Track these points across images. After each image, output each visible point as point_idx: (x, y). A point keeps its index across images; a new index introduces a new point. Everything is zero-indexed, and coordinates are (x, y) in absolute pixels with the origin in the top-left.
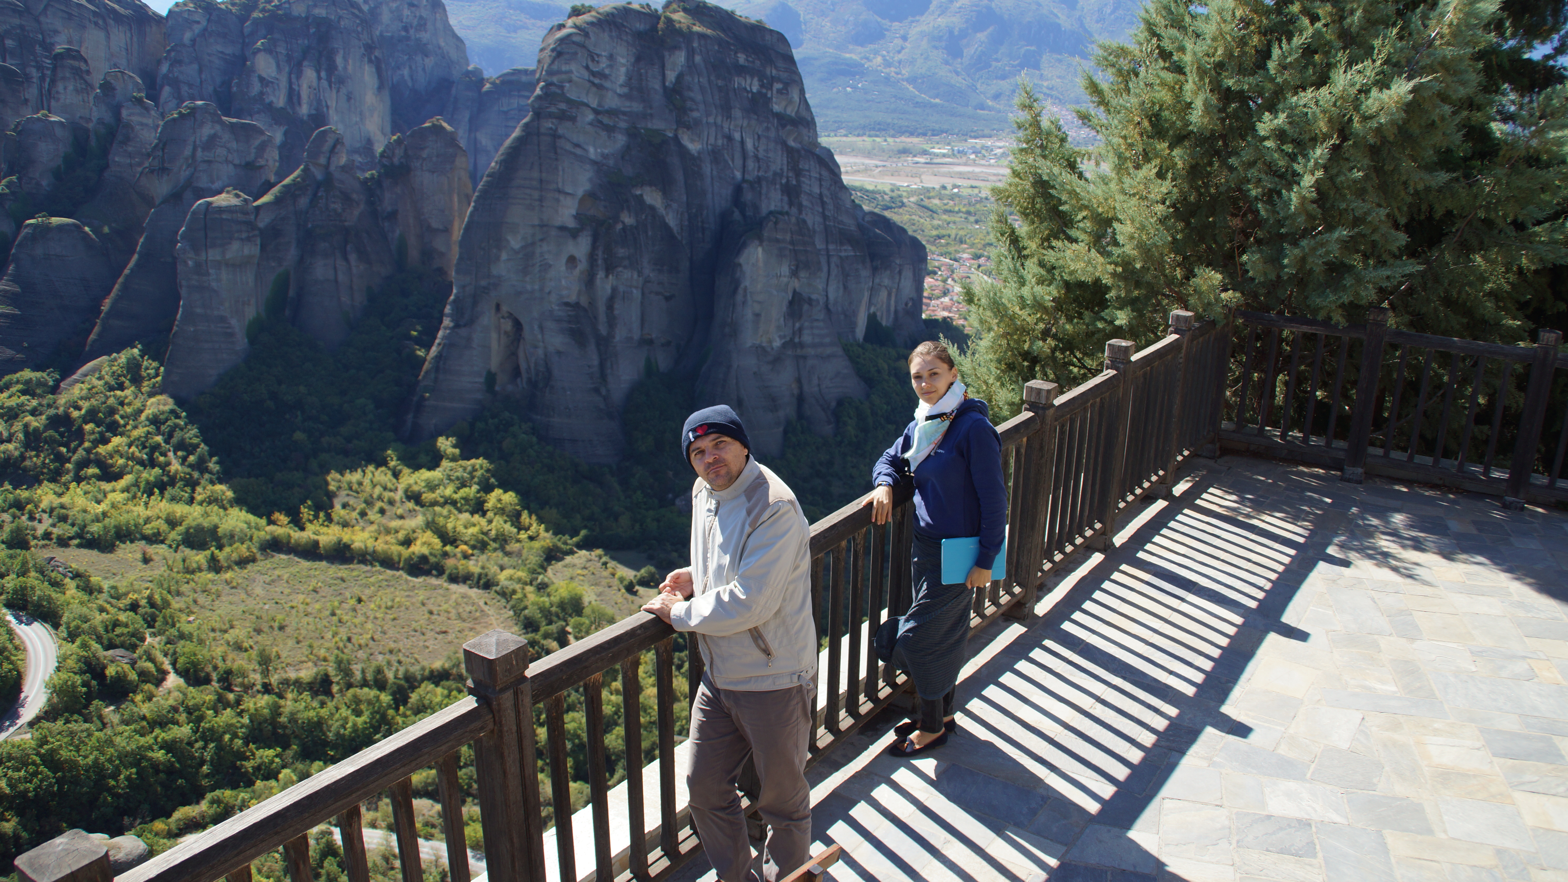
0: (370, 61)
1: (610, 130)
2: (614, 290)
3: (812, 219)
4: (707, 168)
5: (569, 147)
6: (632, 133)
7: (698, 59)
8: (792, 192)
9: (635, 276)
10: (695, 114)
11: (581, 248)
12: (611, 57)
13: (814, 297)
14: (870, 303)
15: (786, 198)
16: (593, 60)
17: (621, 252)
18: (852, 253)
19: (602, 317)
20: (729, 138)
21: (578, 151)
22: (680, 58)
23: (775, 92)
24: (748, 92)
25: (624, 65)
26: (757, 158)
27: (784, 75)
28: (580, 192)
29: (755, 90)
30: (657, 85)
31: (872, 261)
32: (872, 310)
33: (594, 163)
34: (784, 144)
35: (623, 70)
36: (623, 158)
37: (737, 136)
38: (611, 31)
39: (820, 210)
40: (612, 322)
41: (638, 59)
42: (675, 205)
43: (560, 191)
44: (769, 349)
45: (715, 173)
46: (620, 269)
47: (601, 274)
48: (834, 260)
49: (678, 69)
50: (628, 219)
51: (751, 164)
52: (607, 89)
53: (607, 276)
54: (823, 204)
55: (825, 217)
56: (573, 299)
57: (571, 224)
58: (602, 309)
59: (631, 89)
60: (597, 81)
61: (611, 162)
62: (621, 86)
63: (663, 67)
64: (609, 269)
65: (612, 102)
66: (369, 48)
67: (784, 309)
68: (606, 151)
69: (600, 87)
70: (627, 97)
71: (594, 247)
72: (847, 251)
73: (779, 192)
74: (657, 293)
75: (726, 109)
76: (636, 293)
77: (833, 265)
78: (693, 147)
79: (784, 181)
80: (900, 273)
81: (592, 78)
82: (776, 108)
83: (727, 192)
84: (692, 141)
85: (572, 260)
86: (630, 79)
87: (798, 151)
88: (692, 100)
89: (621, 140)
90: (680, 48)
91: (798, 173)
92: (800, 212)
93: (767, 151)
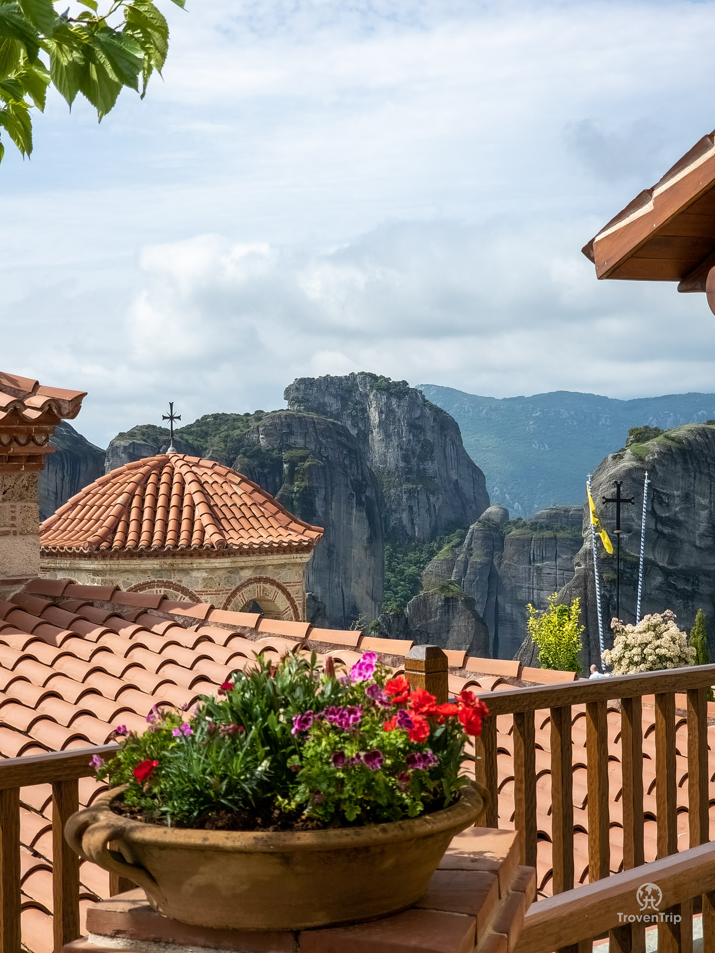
0: (359, 503)
12: (687, 498)
16: (661, 502)
52: (682, 541)
60: (666, 531)
65: (689, 559)
66: (359, 487)
69: (671, 539)
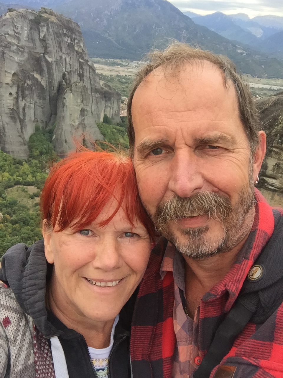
1: (23, 52)
2: (25, 104)
3: (88, 85)
4: (54, 66)
5: (8, 57)
6: (30, 53)
7: (51, 30)
8: (81, 76)
9: (32, 100)
10: (50, 49)
11: (14, 90)
13: (88, 109)
14: (105, 112)
15: (79, 78)
17: (27, 92)
18: (99, 96)
19: (21, 113)
20: (61, 57)
21: (12, 58)
22: (45, 29)
23: (75, 43)
24: (67, 42)
25: (26, 30)
26: (70, 64)
27: (78, 38)
28: (13, 72)
29: (69, 41)
30: (37, 38)
31: (105, 98)
32: (105, 113)
33: (17, 63)
34: (78, 60)
35: (26, 32)
36: (27, 61)
37: (63, 57)
38: (21, 18)
39: (90, 82)
40: (24, 115)
41: (31, 29)
42: (44, 78)
43: (6, 71)
44: (74, 125)
45: (57, 68)
46: (27, 98)
47: (20, 99)
48: (94, 98)
49: (44, 33)
50: (29, 82)
51: (68, 66)
53: (22, 100)
54: (90, 80)
55: (91, 84)
56: (12, 107)
57: (10, 82)
58: (21, 110)
59: (29, 39)
61: (23, 63)
62: (26, 37)
63: (39, 32)
64: (23, 98)
67: (79, 113)
68: (21, 59)
70: (28, 41)
71: (18, 90)
72: (98, 95)
73: (77, 76)
74: (39, 106)
75: (60, 47)
76: (32, 106)
77: (94, 100)
78: (50, 60)
79: (78, 72)
80: (113, 102)
81: (15, 34)
82: (76, 48)
83: (61, 74)
84: (49, 57)
85: (11, 94)
86: (28, 35)
87: (82, 63)
88: (49, 44)
89: (26, 55)
90: (45, 26)
91: (83, 69)
92: (84, 83)
93: (73, 62)
